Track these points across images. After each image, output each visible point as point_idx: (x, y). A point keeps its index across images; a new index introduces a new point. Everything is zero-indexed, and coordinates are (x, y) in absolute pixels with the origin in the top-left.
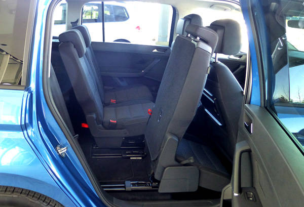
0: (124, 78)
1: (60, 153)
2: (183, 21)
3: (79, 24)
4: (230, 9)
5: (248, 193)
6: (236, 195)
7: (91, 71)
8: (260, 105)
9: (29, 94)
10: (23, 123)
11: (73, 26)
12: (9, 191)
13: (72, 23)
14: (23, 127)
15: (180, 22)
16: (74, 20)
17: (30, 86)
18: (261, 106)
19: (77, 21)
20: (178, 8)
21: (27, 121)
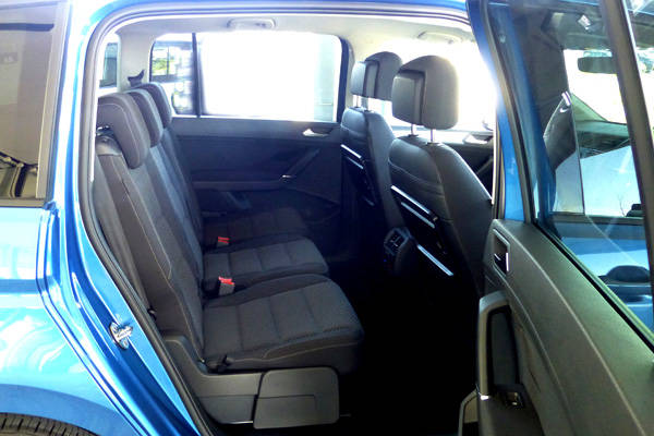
0: (245, 191)
1: (118, 340)
2: (364, 66)
3: (146, 80)
4: (459, 39)
5: (509, 393)
6: (484, 397)
7: (174, 176)
8: (522, 218)
9: (53, 217)
10: (41, 276)
11: (132, 85)
12: (11, 426)
13: (130, 79)
14: (41, 285)
15: (358, 69)
16: (135, 74)
17: (54, 200)
18: (525, 222)
19: (141, 75)
20: (353, 40)
21: (49, 272)
